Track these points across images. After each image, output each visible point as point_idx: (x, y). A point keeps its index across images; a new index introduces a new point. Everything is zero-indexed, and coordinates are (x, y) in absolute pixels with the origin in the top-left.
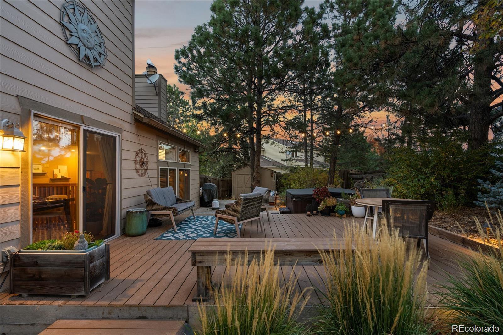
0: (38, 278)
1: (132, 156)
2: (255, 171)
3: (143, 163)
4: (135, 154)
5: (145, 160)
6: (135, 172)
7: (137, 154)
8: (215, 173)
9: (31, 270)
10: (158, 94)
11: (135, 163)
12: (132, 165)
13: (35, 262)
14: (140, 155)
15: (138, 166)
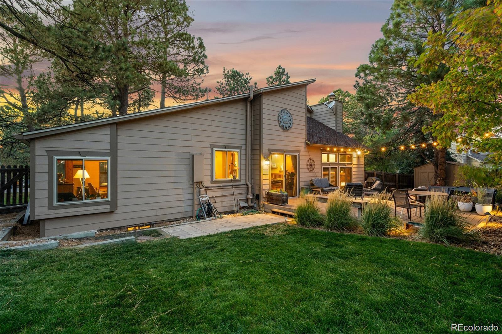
0: (272, 199)
1: (305, 162)
2: (439, 168)
3: (311, 165)
4: (307, 161)
5: (313, 163)
6: (307, 170)
7: (308, 161)
8: (403, 169)
9: (271, 197)
10: (335, 114)
11: (307, 165)
12: (305, 166)
13: (272, 194)
14: (310, 161)
15: (308, 167)
